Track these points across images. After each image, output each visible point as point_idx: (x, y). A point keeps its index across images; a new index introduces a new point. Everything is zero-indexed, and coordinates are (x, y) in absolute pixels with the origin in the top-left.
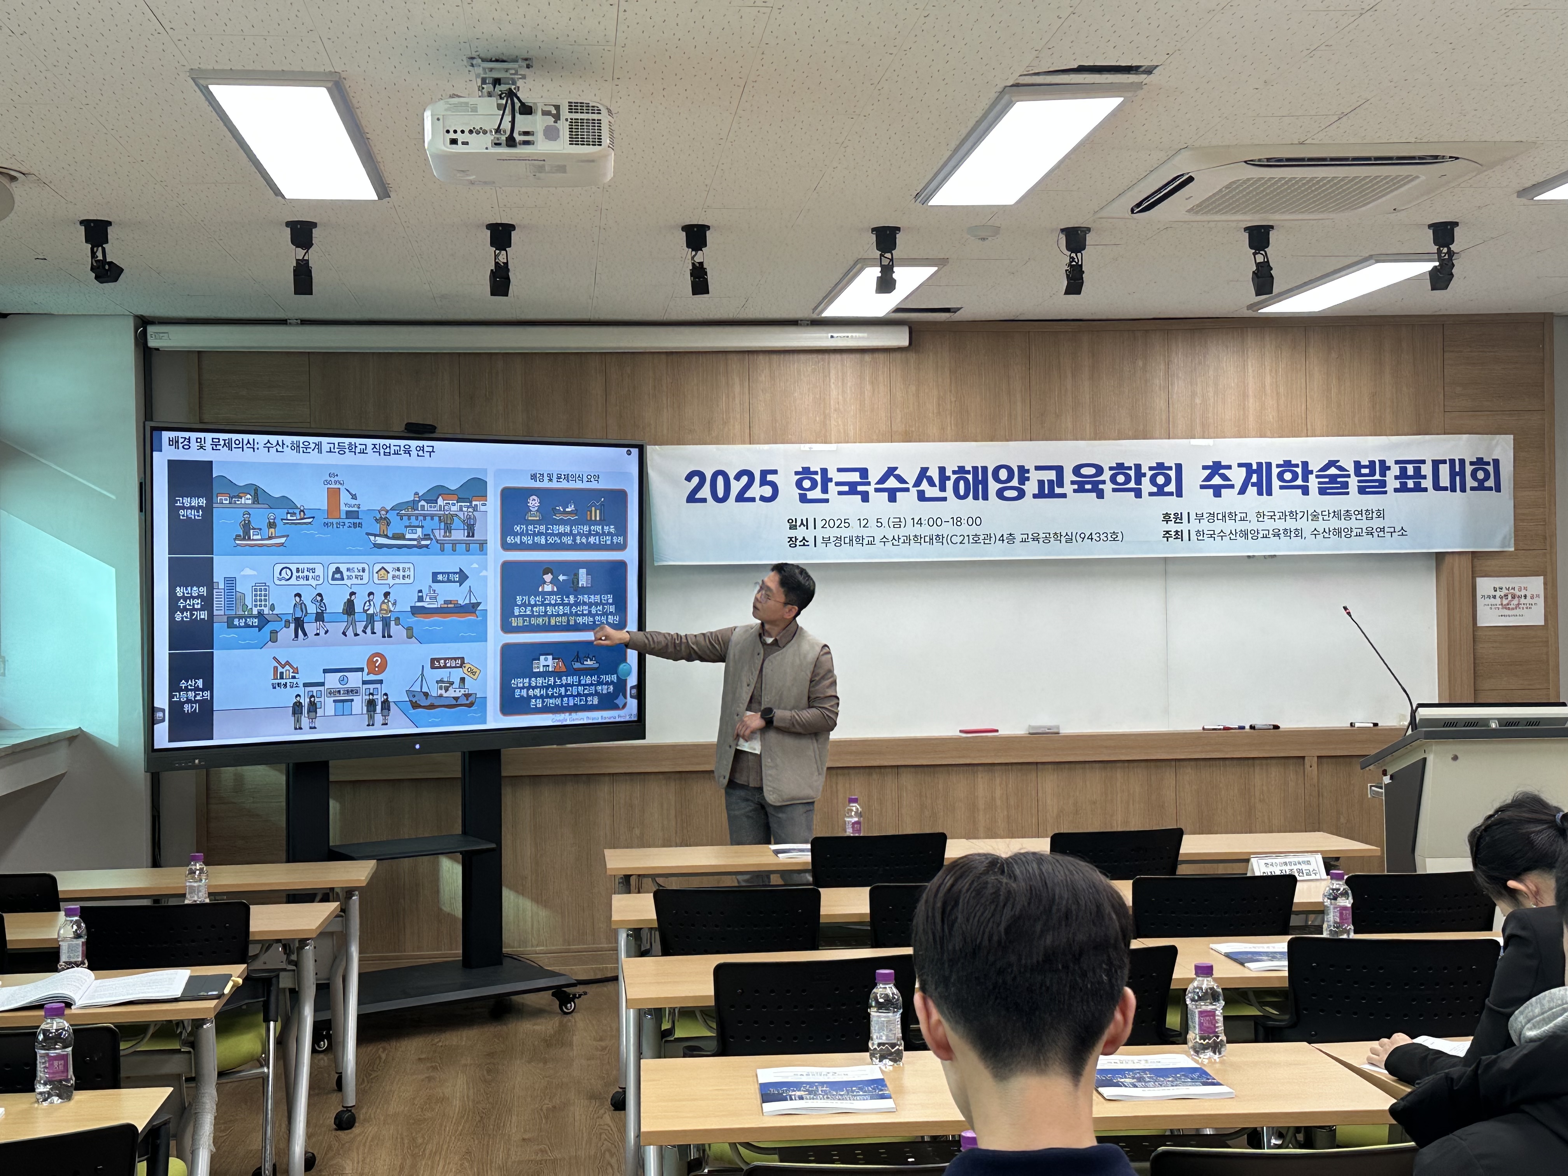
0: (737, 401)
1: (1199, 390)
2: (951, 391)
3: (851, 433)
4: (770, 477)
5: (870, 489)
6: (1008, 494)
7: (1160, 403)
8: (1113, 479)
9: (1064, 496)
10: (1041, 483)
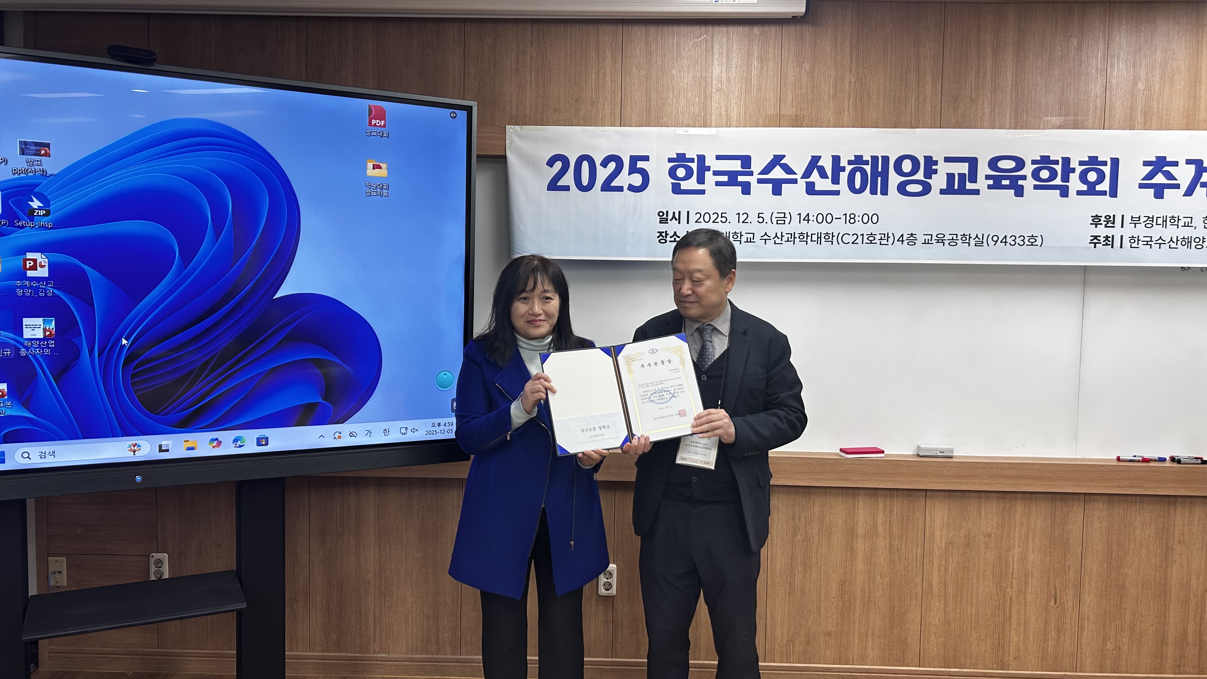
0: (608, 79)
1: (1143, 73)
2: (851, 70)
3: (734, 116)
4: (640, 164)
5: (752, 180)
6: (910, 188)
7: (1097, 89)
8: (1036, 175)
9: (976, 192)
10: (950, 177)
